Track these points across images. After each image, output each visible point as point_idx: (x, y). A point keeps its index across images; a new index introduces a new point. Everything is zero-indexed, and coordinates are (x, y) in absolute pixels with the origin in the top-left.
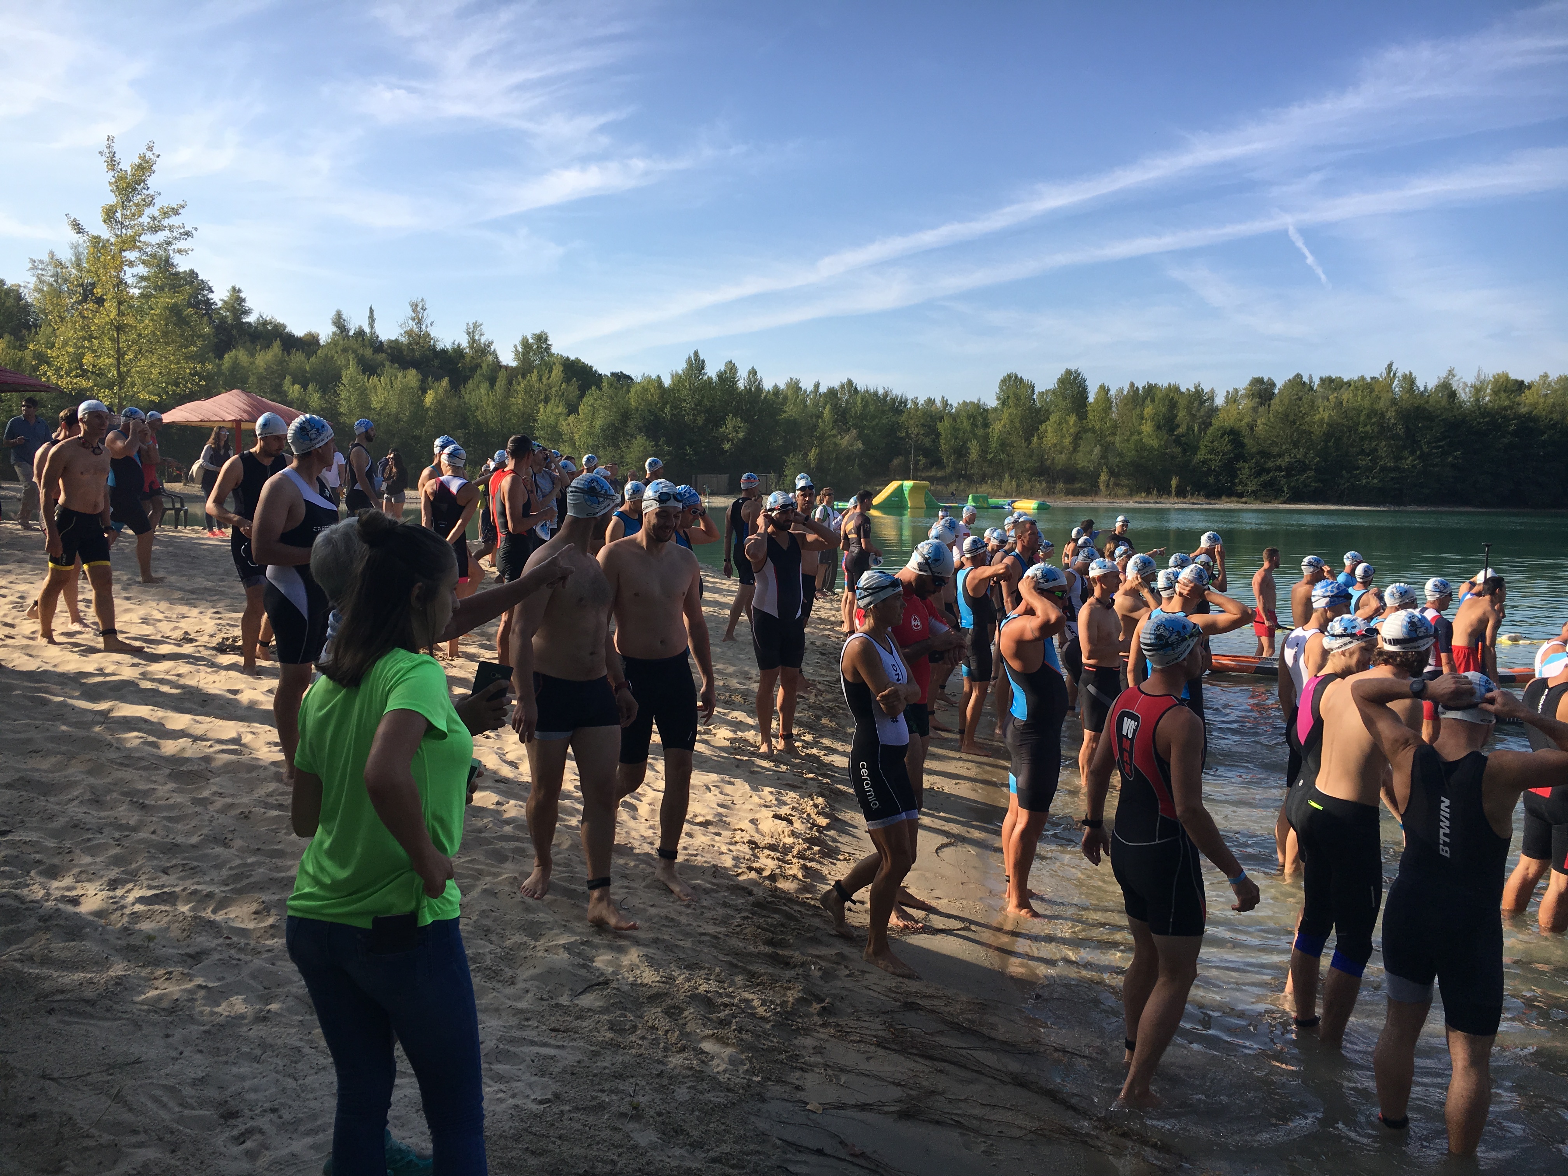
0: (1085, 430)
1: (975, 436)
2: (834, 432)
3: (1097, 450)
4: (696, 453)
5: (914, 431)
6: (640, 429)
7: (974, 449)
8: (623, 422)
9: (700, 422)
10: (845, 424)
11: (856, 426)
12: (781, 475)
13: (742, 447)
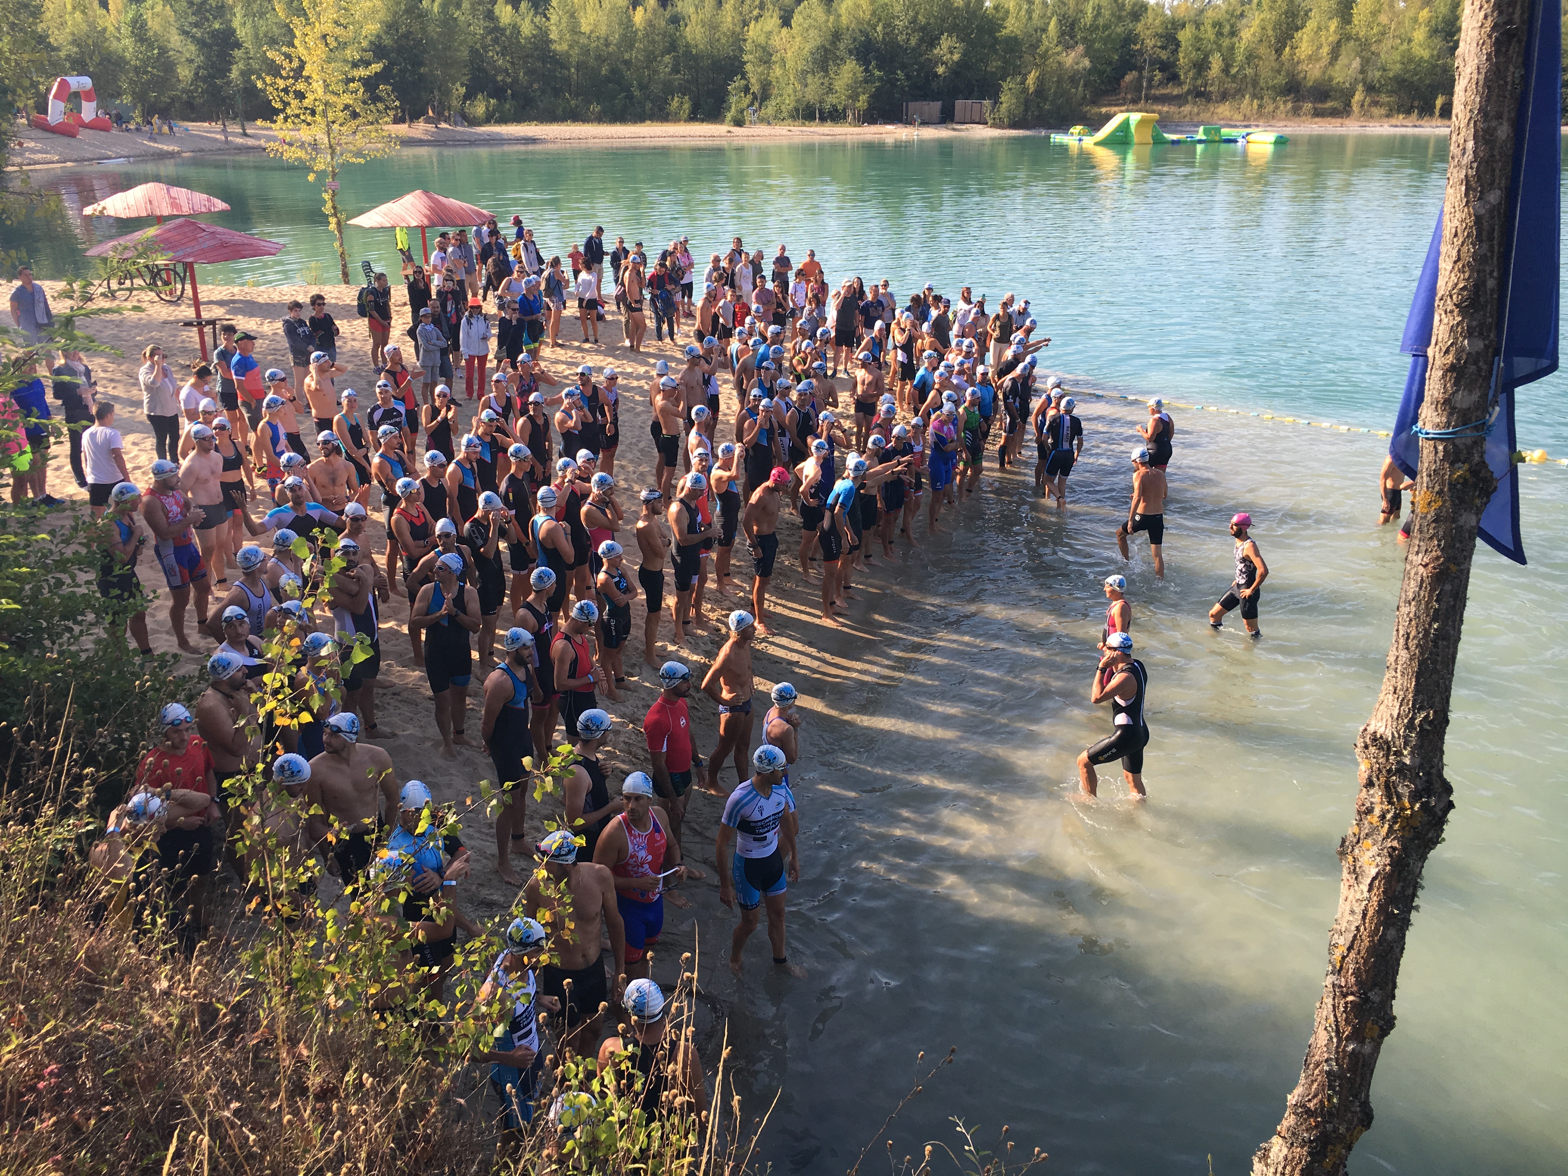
0: (1349, 38)
1: (1219, 48)
2: (1059, 49)
3: (1356, 63)
4: (908, 78)
5: (1150, 43)
6: (850, 52)
7: (1216, 63)
8: (833, 43)
9: (913, 42)
10: (1072, 38)
11: (1084, 40)
12: (996, 102)
13: (958, 70)
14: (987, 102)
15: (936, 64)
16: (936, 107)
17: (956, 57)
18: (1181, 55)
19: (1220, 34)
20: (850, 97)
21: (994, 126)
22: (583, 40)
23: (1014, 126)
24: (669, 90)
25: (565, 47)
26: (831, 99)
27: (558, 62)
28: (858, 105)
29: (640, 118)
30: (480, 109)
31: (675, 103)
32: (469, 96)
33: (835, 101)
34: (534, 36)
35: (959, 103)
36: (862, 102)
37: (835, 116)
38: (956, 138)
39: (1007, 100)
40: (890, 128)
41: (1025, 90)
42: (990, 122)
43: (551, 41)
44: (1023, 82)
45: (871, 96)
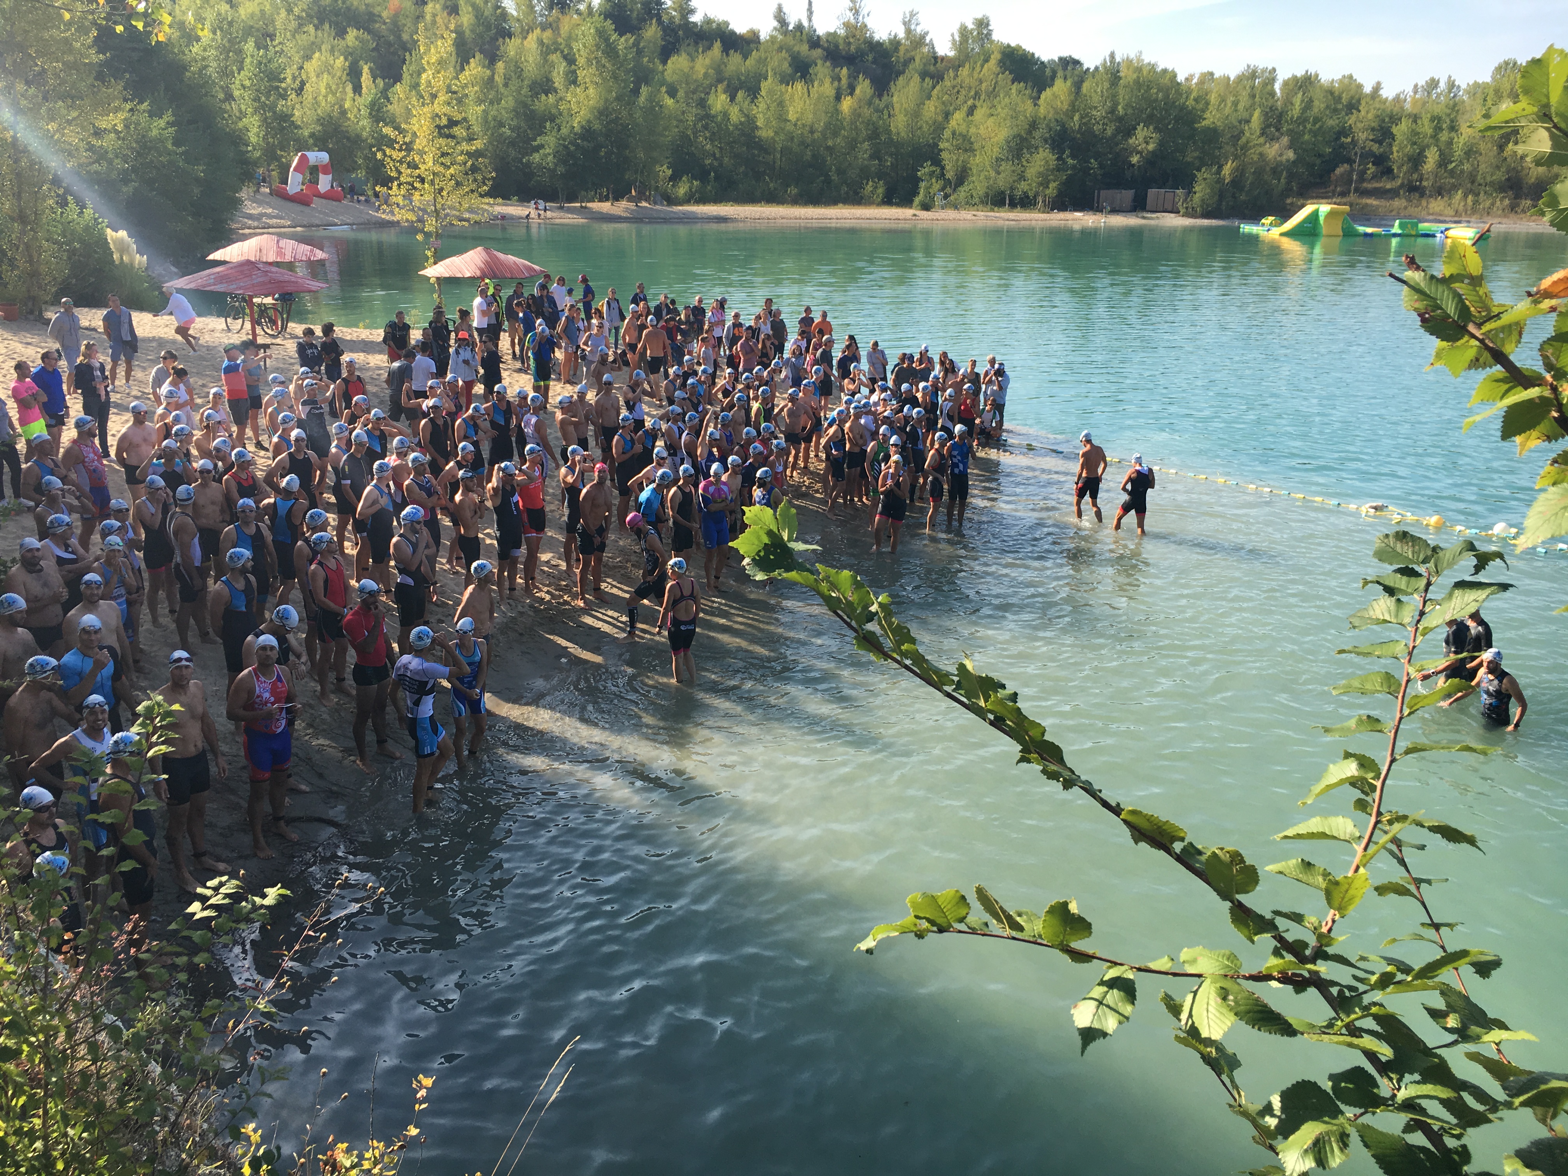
1: (1437, 143)
4: (1101, 166)
5: (1362, 136)
6: (1046, 141)
7: (1432, 157)
8: (1029, 132)
9: (1109, 132)
10: (1278, 130)
11: (1290, 132)
12: (1190, 192)
13: (1152, 160)
14: (1179, 192)
15: (1131, 153)
16: (1128, 195)
17: (1151, 147)
18: (1395, 149)
19: (1438, 129)
20: (1040, 184)
21: (1187, 215)
22: (789, 127)
23: (1206, 215)
24: (865, 174)
25: (771, 133)
26: (1023, 186)
27: (763, 147)
28: (1047, 192)
29: (833, 201)
30: (682, 190)
31: (869, 188)
32: (675, 178)
33: (1026, 188)
34: (741, 123)
35: (1152, 192)
36: (1052, 189)
37: (1025, 202)
38: (1145, 226)
39: (1201, 190)
40: (1078, 214)
41: (1220, 181)
42: (1182, 211)
43: (757, 128)
44: (1219, 172)
45: (1062, 184)
